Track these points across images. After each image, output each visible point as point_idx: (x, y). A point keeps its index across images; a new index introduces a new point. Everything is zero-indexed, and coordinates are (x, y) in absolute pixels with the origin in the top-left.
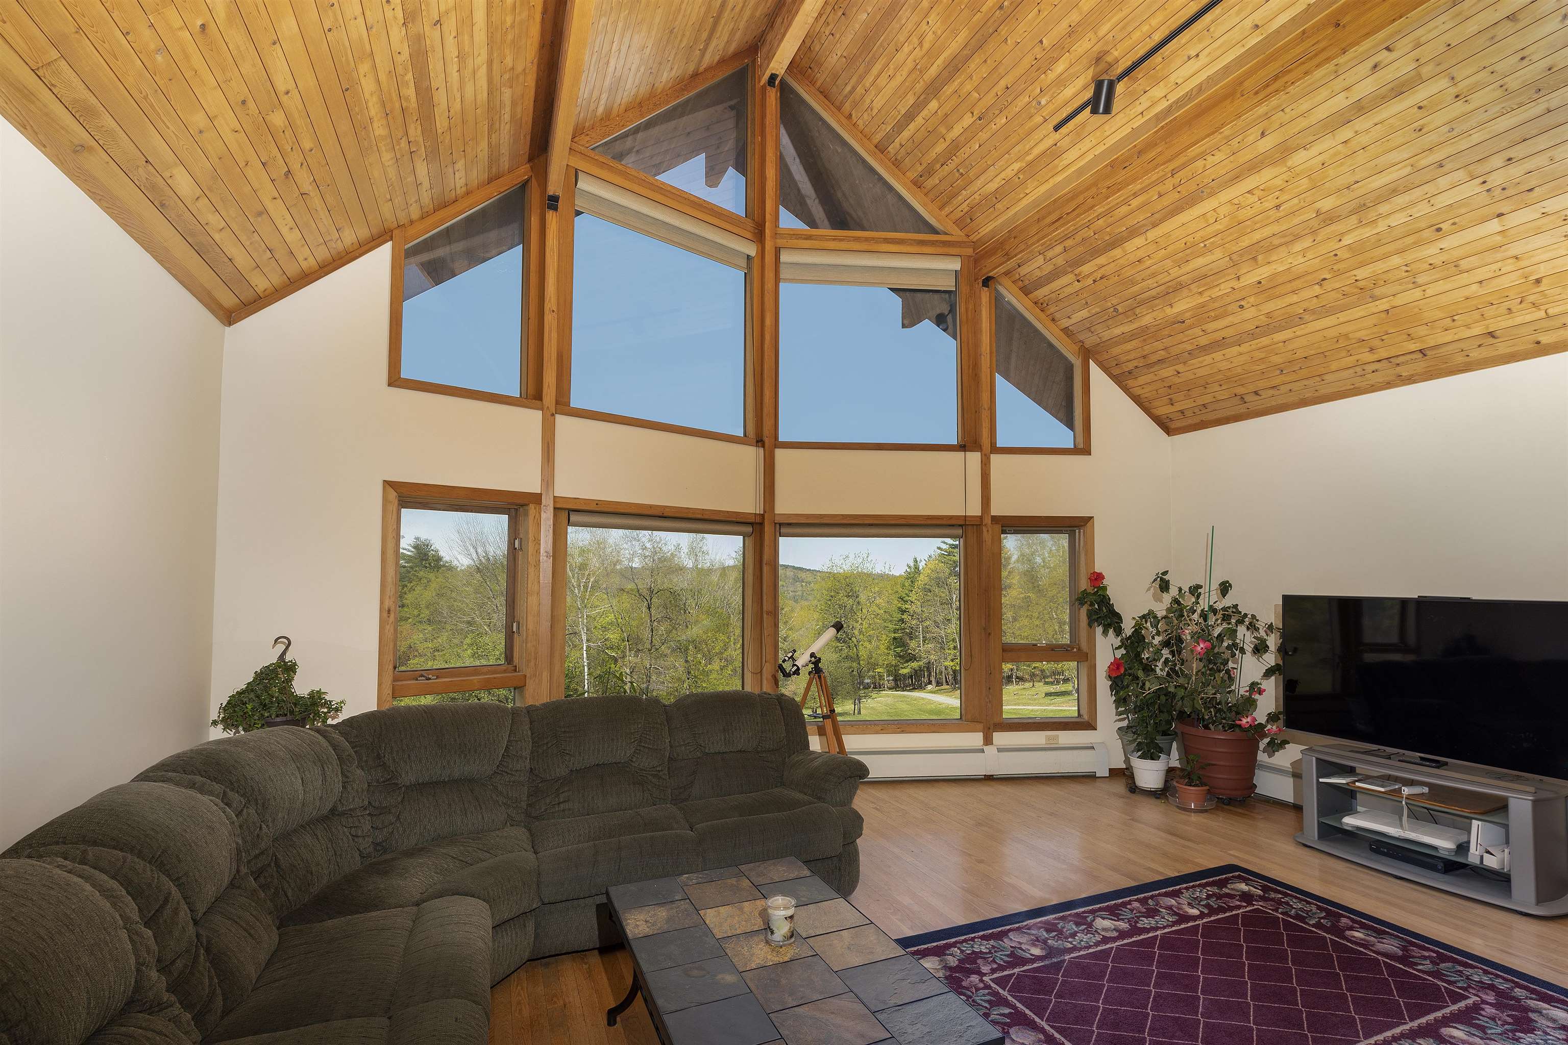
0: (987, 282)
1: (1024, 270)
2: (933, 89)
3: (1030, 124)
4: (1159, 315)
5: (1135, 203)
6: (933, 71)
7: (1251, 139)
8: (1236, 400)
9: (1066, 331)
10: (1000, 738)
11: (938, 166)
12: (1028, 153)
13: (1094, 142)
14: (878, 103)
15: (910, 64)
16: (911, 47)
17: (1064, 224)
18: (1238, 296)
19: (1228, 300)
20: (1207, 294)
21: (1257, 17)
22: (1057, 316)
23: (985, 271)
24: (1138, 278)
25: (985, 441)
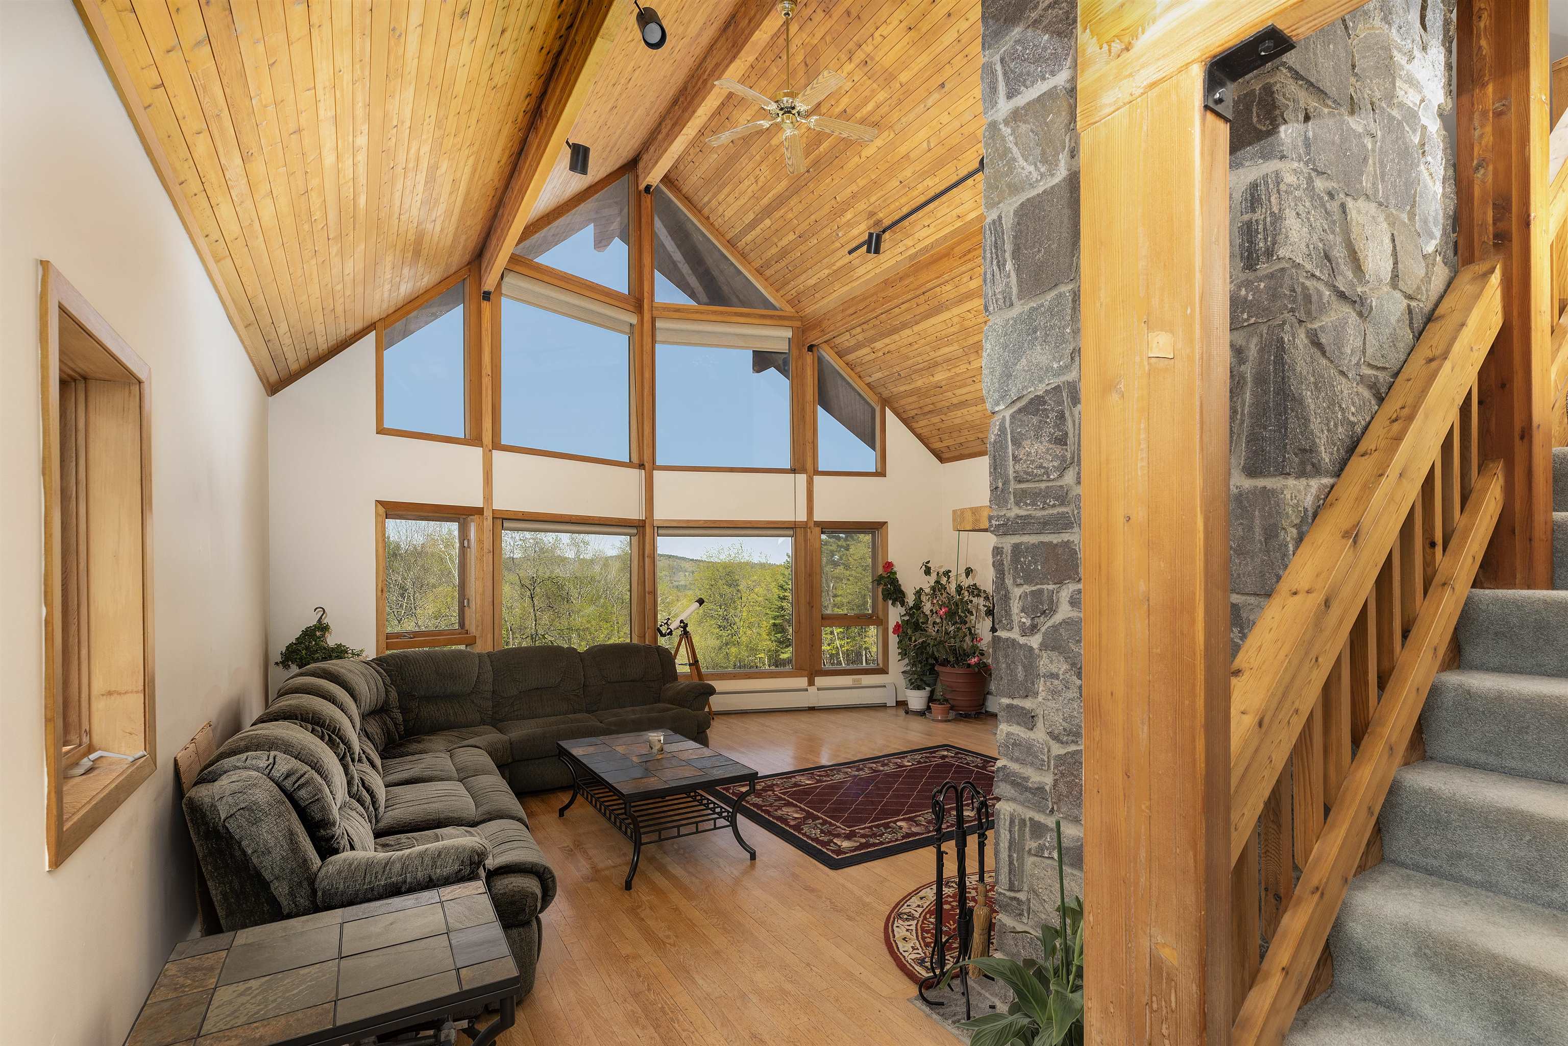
0: (811, 348)
1: (838, 341)
2: (768, 211)
3: (833, 247)
4: (926, 381)
5: (904, 307)
6: (765, 201)
7: (965, 280)
8: (979, 442)
9: (868, 385)
10: (820, 681)
11: (773, 262)
12: (834, 264)
13: (874, 266)
14: (728, 214)
15: (749, 193)
16: (750, 183)
17: (858, 317)
18: (971, 374)
19: (967, 376)
20: (953, 370)
21: (958, 211)
22: (862, 374)
23: (809, 340)
24: (911, 354)
25: (809, 465)
